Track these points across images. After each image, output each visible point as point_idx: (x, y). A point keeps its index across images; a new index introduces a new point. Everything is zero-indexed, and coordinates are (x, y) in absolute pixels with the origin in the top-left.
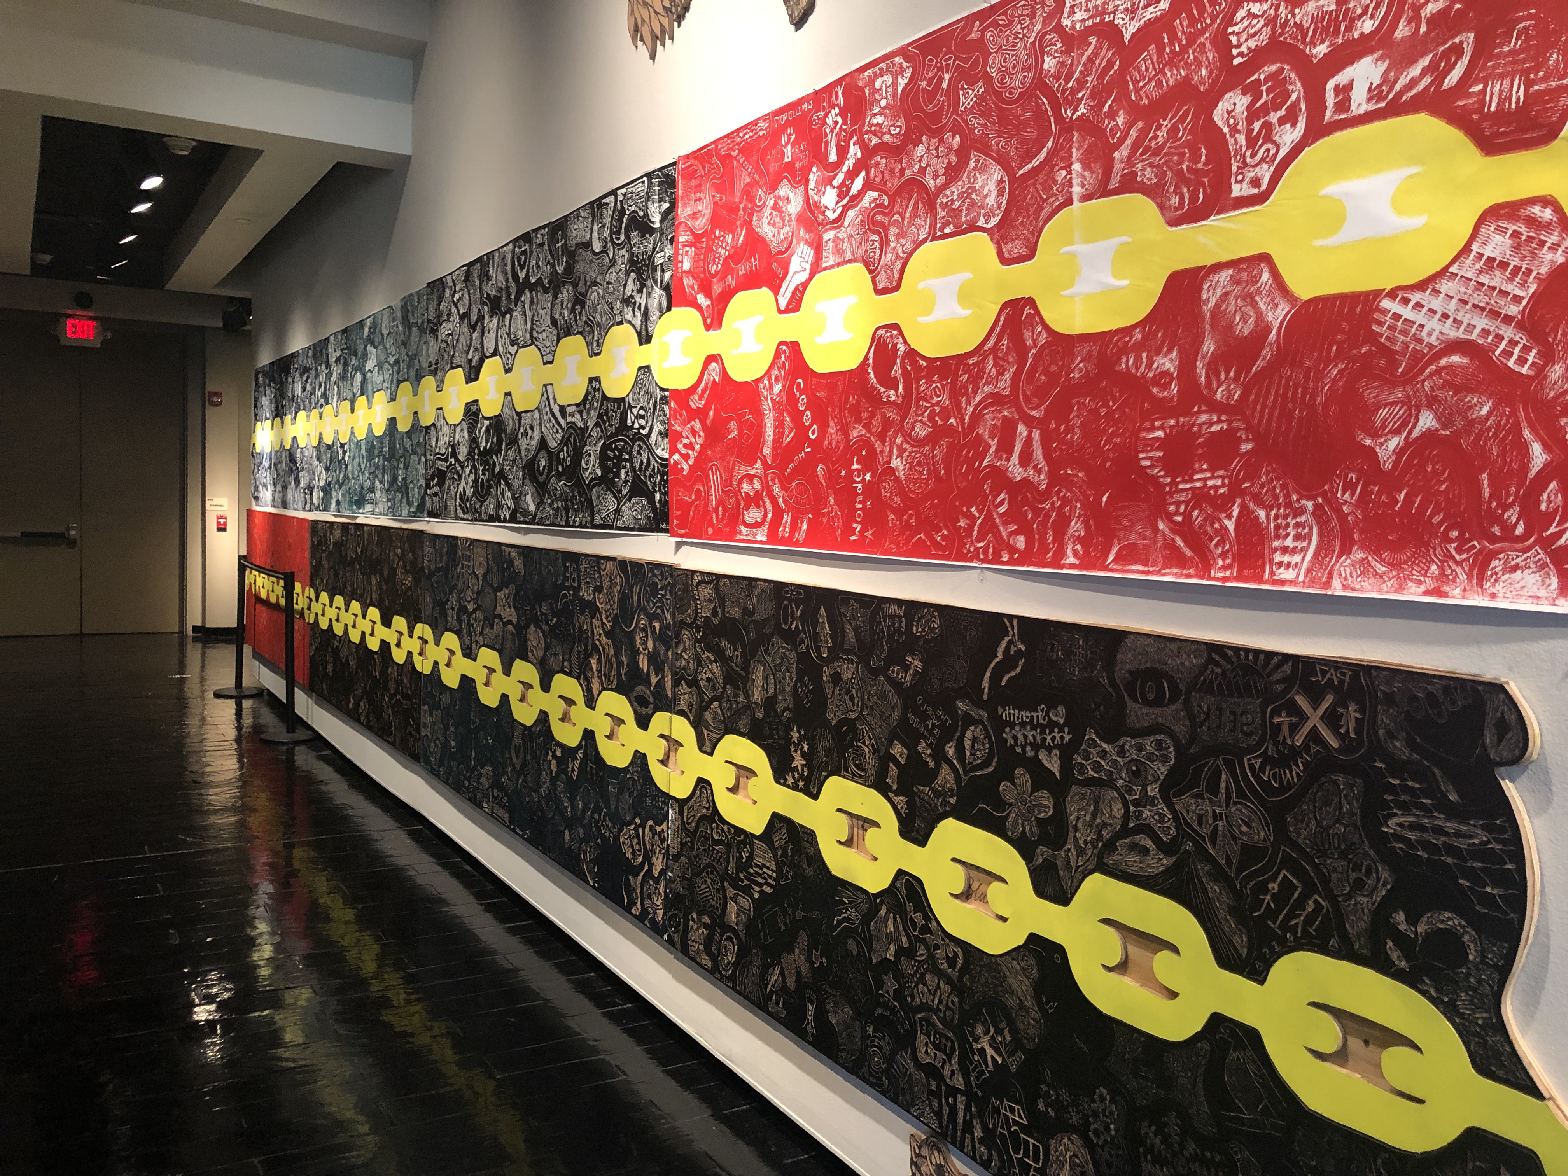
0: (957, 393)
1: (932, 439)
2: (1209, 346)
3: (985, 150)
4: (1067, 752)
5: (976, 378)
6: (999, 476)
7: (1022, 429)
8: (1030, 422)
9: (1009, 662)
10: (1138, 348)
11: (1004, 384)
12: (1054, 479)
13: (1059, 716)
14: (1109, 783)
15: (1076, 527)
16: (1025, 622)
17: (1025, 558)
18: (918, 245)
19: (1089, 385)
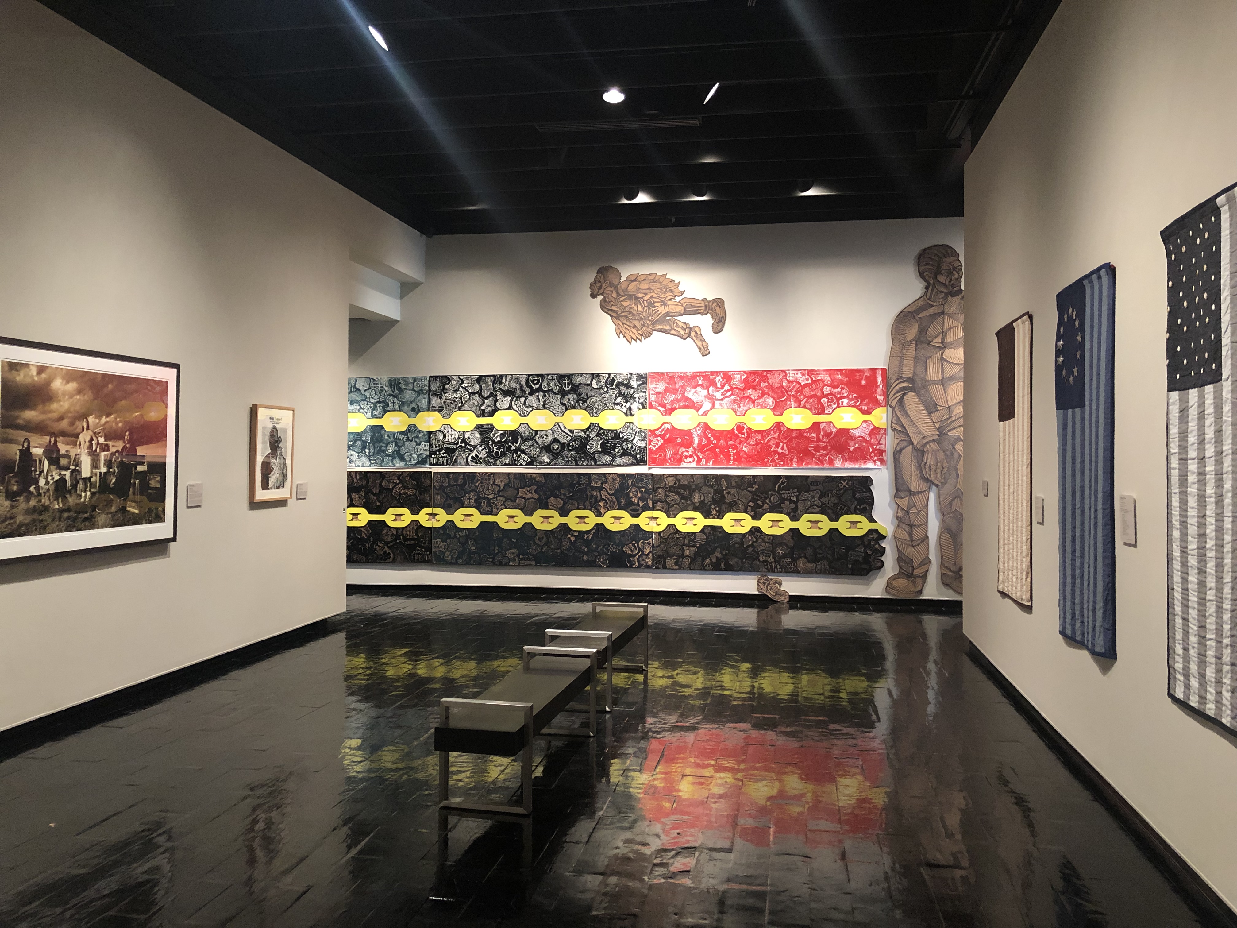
0: (763, 437)
1: (757, 444)
2: (822, 433)
3: (768, 394)
4: (797, 497)
5: (769, 434)
6: (776, 452)
7: (781, 444)
8: (783, 443)
9: (782, 483)
10: (807, 432)
11: (776, 436)
12: (789, 452)
13: (795, 490)
14: (807, 499)
15: (795, 460)
16: (786, 476)
17: (783, 465)
18: (749, 409)
19: (796, 437)
